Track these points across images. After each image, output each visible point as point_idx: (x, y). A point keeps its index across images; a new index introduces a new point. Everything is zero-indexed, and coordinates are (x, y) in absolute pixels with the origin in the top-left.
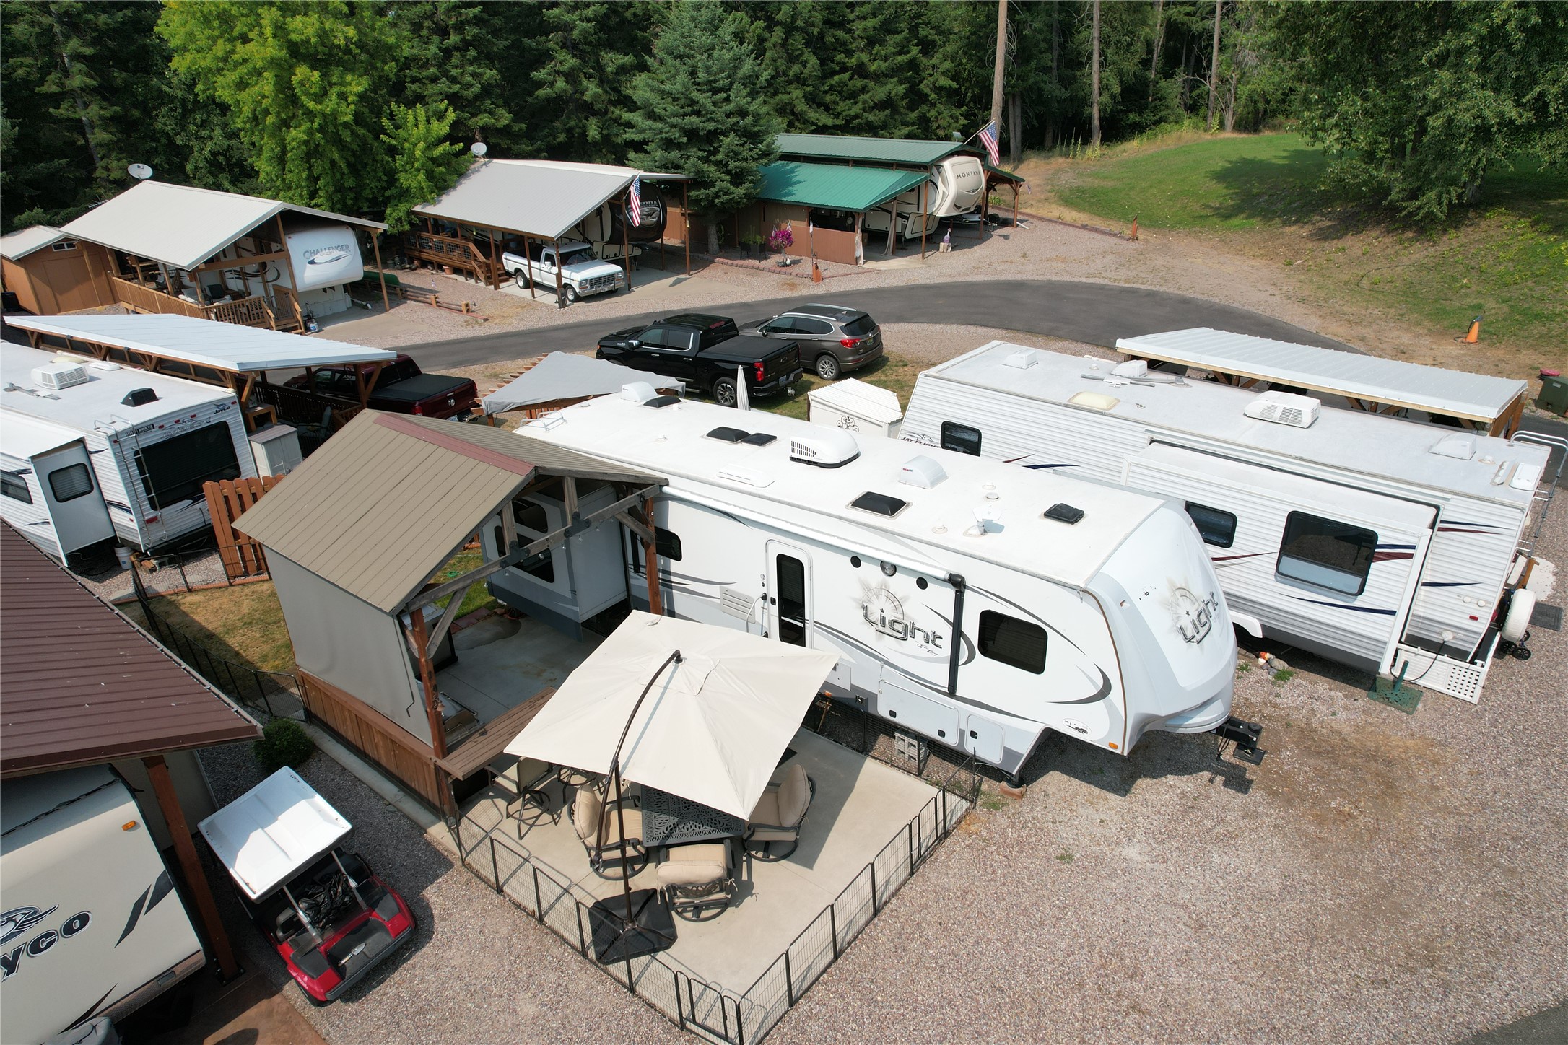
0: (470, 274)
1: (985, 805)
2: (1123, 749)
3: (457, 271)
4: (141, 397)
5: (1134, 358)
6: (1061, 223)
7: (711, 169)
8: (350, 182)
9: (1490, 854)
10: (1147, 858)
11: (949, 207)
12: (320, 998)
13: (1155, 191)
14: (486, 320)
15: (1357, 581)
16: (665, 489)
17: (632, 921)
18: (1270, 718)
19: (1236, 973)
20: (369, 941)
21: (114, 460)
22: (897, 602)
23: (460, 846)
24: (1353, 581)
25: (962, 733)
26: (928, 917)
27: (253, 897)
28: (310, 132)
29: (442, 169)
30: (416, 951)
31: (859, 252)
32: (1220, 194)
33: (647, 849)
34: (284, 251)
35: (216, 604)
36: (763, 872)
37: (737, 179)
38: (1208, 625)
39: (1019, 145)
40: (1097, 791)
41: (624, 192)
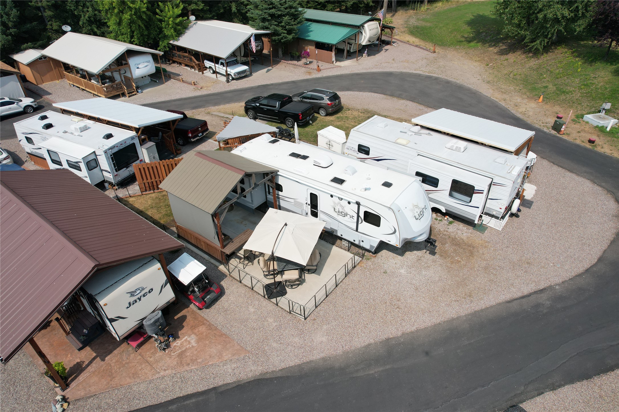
0: (192, 67)
1: (366, 259)
2: (399, 246)
3: (186, 65)
4: (109, 136)
5: (417, 125)
6: (408, 44)
7: (279, 29)
8: (146, 33)
9: (491, 271)
10: (406, 272)
11: (367, 42)
12: (201, 308)
13: (445, 28)
14: (201, 88)
15: (469, 199)
16: (278, 173)
17: (276, 289)
18: (445, 235)
19: (424, 300)
20: (211, 295)
21: (105, 158)
22: (343, 207)
23: (229, 272)
24: (468, 199)
25: (360, 241)
26: (350, 287)
27: (186, 285)
28: (131, 15)
29: (179, 27)
30: (221, 297)
31: (334, 59)
32: (468, 31)
33: (278, 271)
34: (127, 64)
35: (140, 201)
36: (308, 277)
37: (289, 32)
38: (423, 215)
39: (396, 5)
40: (395, 255)
41: (248, 40)
